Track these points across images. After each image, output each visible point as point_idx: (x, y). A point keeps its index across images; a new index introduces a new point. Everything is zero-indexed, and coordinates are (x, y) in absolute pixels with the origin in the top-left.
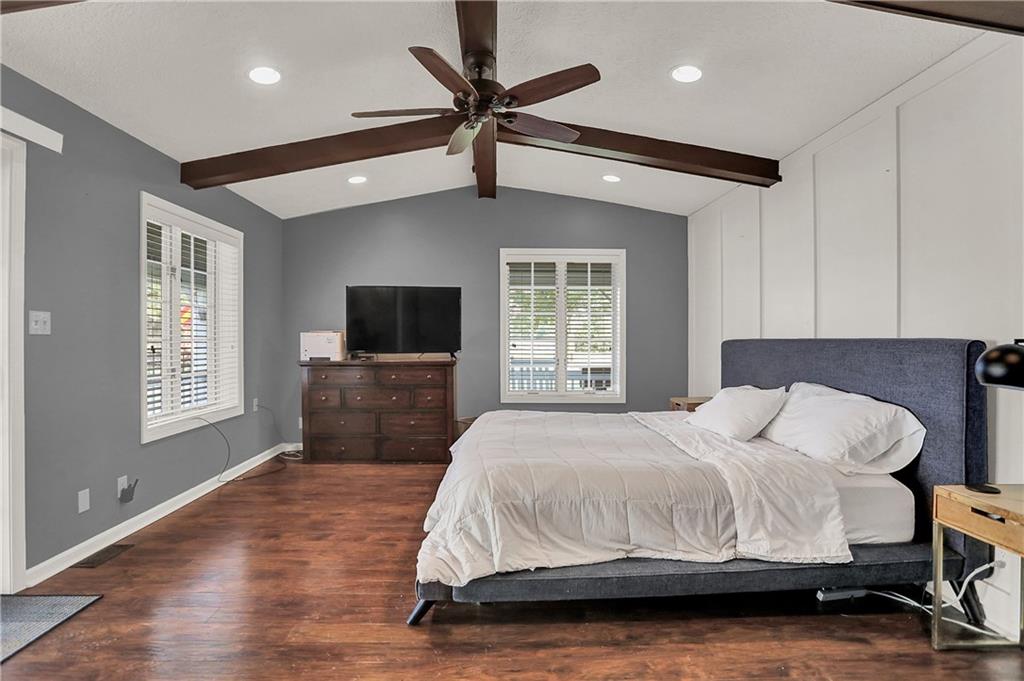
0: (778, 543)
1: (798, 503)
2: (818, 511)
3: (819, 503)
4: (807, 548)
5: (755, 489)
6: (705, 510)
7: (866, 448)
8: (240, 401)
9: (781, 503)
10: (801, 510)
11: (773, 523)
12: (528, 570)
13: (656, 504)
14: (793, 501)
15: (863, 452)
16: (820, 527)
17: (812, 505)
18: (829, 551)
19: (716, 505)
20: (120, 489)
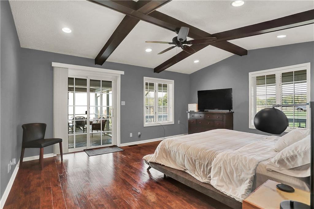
0: (220, 184)
1: (235, 173)
2: (241, 178)
3: (243, 176)
4: (231, 190)
5: (222, 162)
6: (204, 164)
7: (289, 161)
8: (173, 121)
9: (228, 171)
10: (235, 175)
11: (222, 176)
12: (161, 164)
13: (192, 158)
14: (233, 172)
15: (288, 163)
16: (241, 185)
17: (240, 176)
18: (238, 195)
19: (208, 164)
20: (139, 134)
